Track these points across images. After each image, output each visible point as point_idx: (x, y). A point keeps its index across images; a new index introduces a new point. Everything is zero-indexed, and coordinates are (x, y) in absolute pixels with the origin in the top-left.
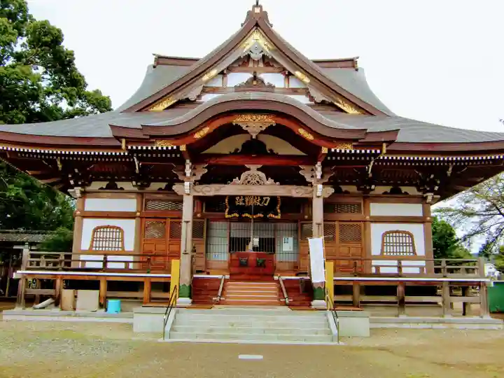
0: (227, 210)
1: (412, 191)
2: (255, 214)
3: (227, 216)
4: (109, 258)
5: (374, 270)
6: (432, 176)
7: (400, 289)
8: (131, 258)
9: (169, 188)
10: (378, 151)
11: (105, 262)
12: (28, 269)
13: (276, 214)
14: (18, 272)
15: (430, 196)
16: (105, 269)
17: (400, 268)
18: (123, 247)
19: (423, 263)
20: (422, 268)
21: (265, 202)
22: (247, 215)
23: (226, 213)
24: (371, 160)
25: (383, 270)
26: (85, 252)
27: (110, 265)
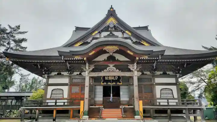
0: (102, 82)
1: (171, 73)
2: (112, 83)
3: (102, 84)
4: (58, 101)
5: (158, 104)
6: (178, 68)
7: (169, 111)
8: (66, 101)
9: (80, 74)
10: (158, 58)
11: (56, 103)
12: (25, 106)
13: (120, 83)
14: (22, 108)
15: (178, 75)
16: (56, 105)
17: (168, 103)
18: (63, 97)
19: (177, 101)
20: (177, 103)
21: (116, 78)
22: (109, 83)
23: (102, 83)
24: (155, 62)
25: (161, 104)
26: (48, 99)
27: (58, 104)
